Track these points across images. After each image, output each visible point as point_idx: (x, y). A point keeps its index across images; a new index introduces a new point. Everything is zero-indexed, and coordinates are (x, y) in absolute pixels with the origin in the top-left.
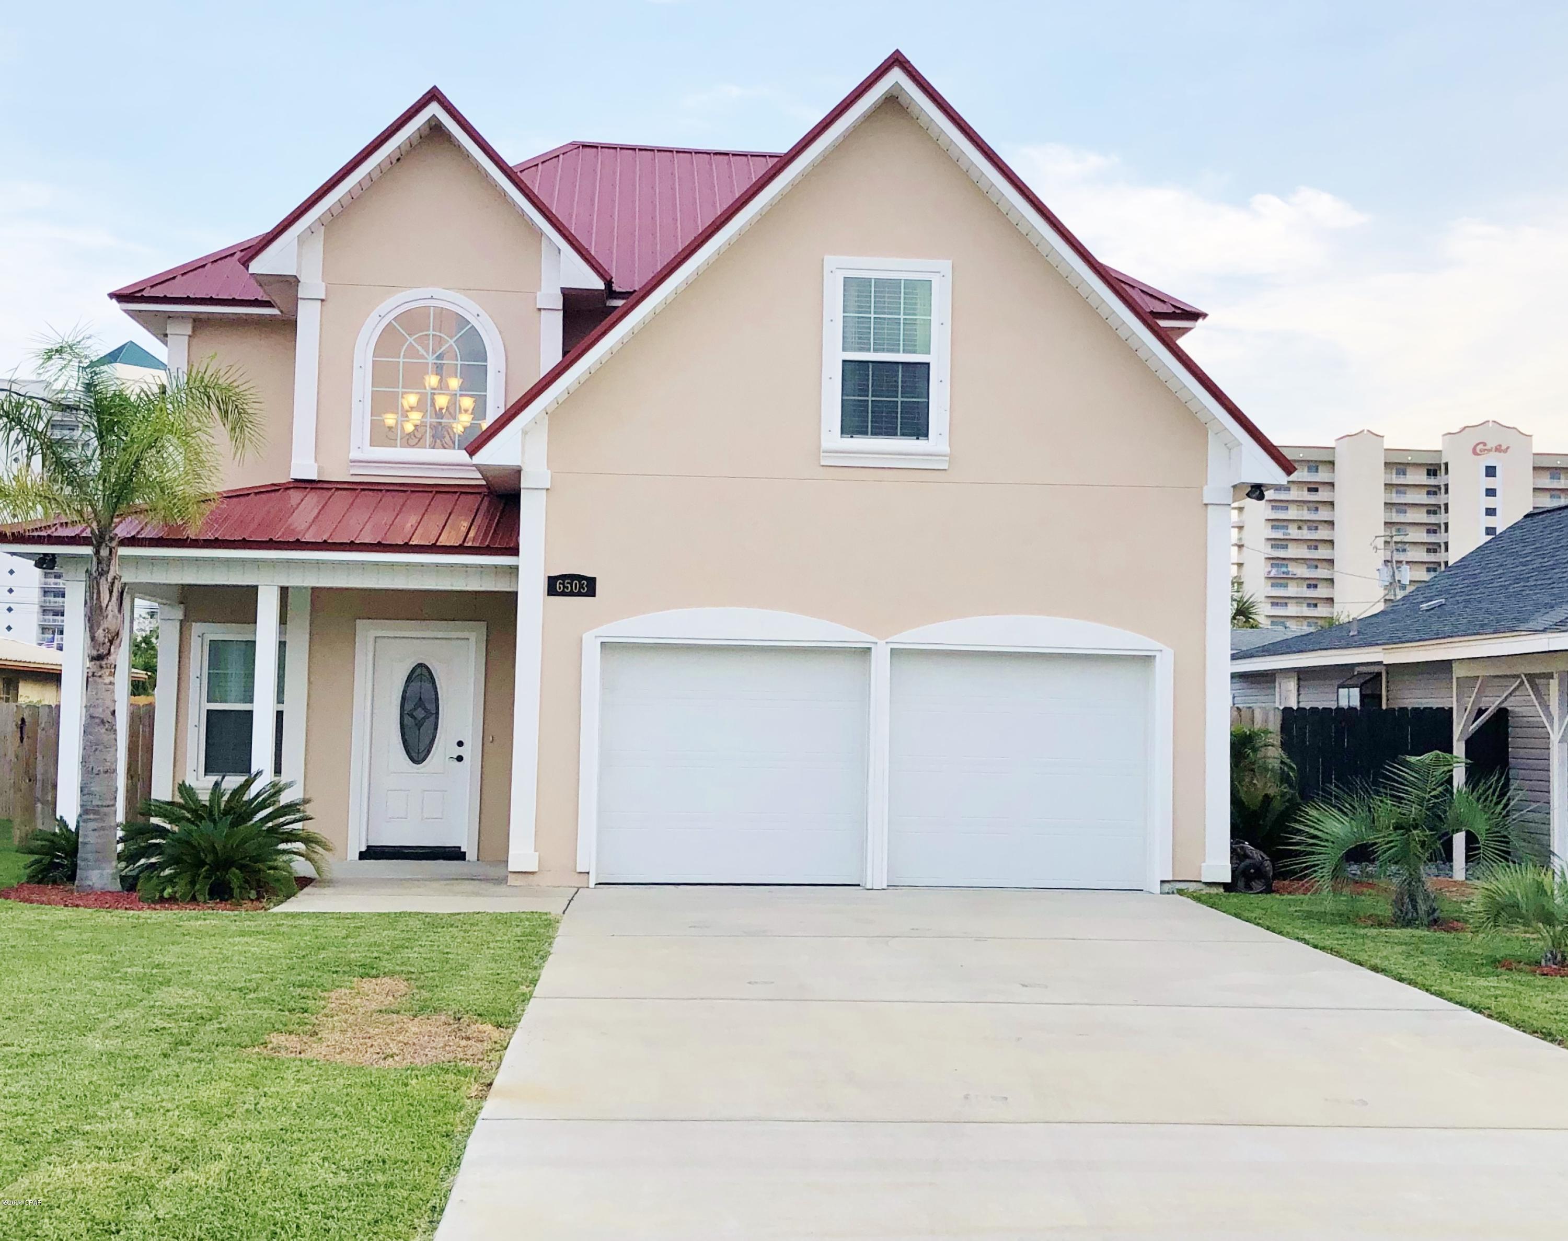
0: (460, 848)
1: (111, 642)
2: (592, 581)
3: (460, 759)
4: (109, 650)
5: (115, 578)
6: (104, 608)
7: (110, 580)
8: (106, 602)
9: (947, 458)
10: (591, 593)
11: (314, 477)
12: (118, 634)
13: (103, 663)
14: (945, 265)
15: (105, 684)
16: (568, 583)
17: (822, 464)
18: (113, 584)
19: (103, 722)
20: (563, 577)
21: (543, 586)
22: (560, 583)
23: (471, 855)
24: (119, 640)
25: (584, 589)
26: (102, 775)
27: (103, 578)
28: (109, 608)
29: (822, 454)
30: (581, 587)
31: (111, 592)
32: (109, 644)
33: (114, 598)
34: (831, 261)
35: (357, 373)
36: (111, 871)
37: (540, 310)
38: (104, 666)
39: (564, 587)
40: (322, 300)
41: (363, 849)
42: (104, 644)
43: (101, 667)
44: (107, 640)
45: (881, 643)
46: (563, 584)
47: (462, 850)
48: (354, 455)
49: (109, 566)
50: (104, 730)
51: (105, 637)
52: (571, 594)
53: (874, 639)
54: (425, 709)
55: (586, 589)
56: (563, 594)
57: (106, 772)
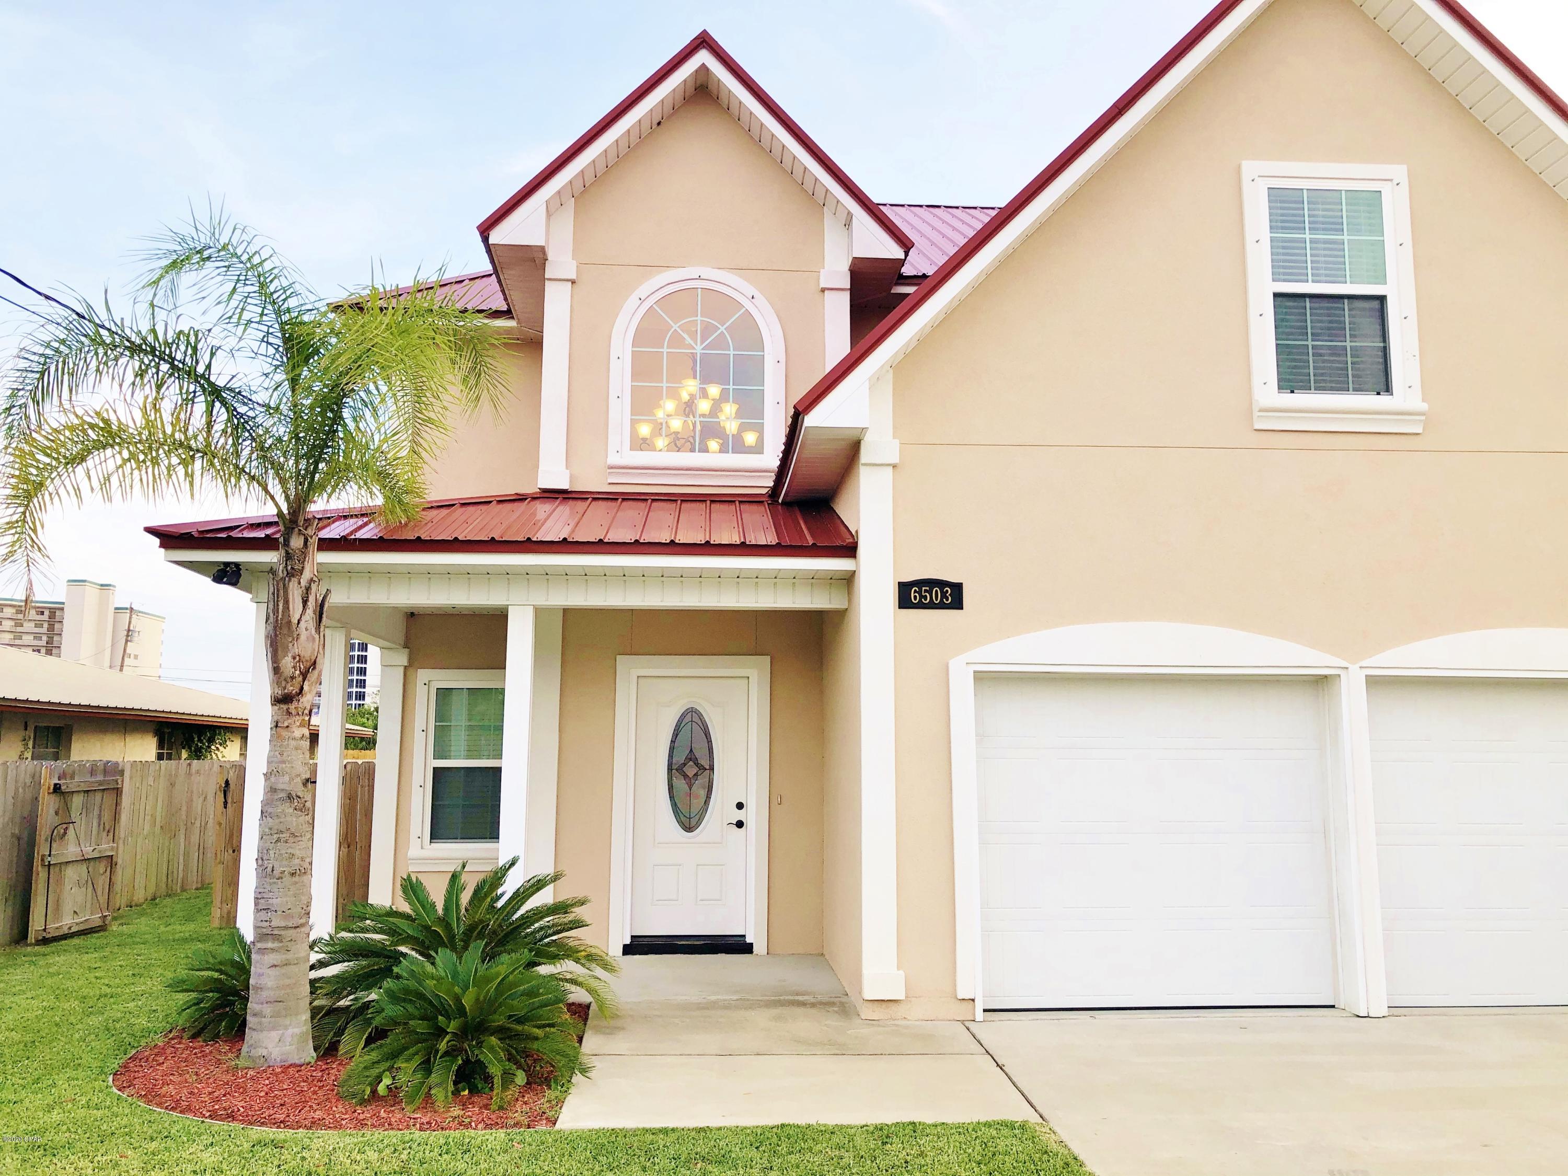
0: (744, 936)
1: (304, 675)
2: (957, 588)
3: (740, 824)
4: (302, 689)
5: (312, 580)
6: (294, 626)
7: (304, 583)
8: (297, 616)
9: (1423, 418)
10: (957, 604)
11: (564, 485)
12: (315, 662)
13: (292, 707)
14: (1399, 172)
15: (294, 739)
16: (926, 591)
17: (1256, 427)
18: (308, 589)
19: (290, 797)
20: (919, 583)
21: (891, 595)
22: (915, 591)
23: (760, 948)
24: (316, 672)
25: (947, 600)
26: (287, 879)
27: (294, 581)
28: (302, 624)
29: (1256, 414)
30: (944, 595)
31: (305, 602)
32: (301, 679)
33: (310, 612)
34: (1250, 168)
35: (614, 364)
36: (297, 1031)
37: (823, 290)
38: (294, 712)
39: (921, 596)
40: (573, 282)
41: (628, 941)
42: (292, 678)
43: (289, 713)
44: (298, 672)
45: (1354, 668)
46: (920, 593)
47: (748, 940)
48: (613, 459)
49: (303, 563)
50: (291, 810)
51: (294, 667)
52: (932, 606)
53: (1345, 664)
54: (697, 764)
55: (950, 598)
56: (921, 606)
57: (293, 874)
